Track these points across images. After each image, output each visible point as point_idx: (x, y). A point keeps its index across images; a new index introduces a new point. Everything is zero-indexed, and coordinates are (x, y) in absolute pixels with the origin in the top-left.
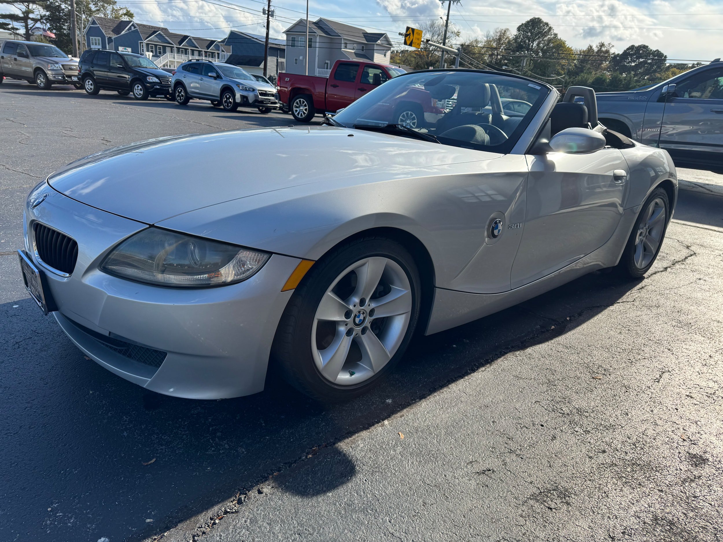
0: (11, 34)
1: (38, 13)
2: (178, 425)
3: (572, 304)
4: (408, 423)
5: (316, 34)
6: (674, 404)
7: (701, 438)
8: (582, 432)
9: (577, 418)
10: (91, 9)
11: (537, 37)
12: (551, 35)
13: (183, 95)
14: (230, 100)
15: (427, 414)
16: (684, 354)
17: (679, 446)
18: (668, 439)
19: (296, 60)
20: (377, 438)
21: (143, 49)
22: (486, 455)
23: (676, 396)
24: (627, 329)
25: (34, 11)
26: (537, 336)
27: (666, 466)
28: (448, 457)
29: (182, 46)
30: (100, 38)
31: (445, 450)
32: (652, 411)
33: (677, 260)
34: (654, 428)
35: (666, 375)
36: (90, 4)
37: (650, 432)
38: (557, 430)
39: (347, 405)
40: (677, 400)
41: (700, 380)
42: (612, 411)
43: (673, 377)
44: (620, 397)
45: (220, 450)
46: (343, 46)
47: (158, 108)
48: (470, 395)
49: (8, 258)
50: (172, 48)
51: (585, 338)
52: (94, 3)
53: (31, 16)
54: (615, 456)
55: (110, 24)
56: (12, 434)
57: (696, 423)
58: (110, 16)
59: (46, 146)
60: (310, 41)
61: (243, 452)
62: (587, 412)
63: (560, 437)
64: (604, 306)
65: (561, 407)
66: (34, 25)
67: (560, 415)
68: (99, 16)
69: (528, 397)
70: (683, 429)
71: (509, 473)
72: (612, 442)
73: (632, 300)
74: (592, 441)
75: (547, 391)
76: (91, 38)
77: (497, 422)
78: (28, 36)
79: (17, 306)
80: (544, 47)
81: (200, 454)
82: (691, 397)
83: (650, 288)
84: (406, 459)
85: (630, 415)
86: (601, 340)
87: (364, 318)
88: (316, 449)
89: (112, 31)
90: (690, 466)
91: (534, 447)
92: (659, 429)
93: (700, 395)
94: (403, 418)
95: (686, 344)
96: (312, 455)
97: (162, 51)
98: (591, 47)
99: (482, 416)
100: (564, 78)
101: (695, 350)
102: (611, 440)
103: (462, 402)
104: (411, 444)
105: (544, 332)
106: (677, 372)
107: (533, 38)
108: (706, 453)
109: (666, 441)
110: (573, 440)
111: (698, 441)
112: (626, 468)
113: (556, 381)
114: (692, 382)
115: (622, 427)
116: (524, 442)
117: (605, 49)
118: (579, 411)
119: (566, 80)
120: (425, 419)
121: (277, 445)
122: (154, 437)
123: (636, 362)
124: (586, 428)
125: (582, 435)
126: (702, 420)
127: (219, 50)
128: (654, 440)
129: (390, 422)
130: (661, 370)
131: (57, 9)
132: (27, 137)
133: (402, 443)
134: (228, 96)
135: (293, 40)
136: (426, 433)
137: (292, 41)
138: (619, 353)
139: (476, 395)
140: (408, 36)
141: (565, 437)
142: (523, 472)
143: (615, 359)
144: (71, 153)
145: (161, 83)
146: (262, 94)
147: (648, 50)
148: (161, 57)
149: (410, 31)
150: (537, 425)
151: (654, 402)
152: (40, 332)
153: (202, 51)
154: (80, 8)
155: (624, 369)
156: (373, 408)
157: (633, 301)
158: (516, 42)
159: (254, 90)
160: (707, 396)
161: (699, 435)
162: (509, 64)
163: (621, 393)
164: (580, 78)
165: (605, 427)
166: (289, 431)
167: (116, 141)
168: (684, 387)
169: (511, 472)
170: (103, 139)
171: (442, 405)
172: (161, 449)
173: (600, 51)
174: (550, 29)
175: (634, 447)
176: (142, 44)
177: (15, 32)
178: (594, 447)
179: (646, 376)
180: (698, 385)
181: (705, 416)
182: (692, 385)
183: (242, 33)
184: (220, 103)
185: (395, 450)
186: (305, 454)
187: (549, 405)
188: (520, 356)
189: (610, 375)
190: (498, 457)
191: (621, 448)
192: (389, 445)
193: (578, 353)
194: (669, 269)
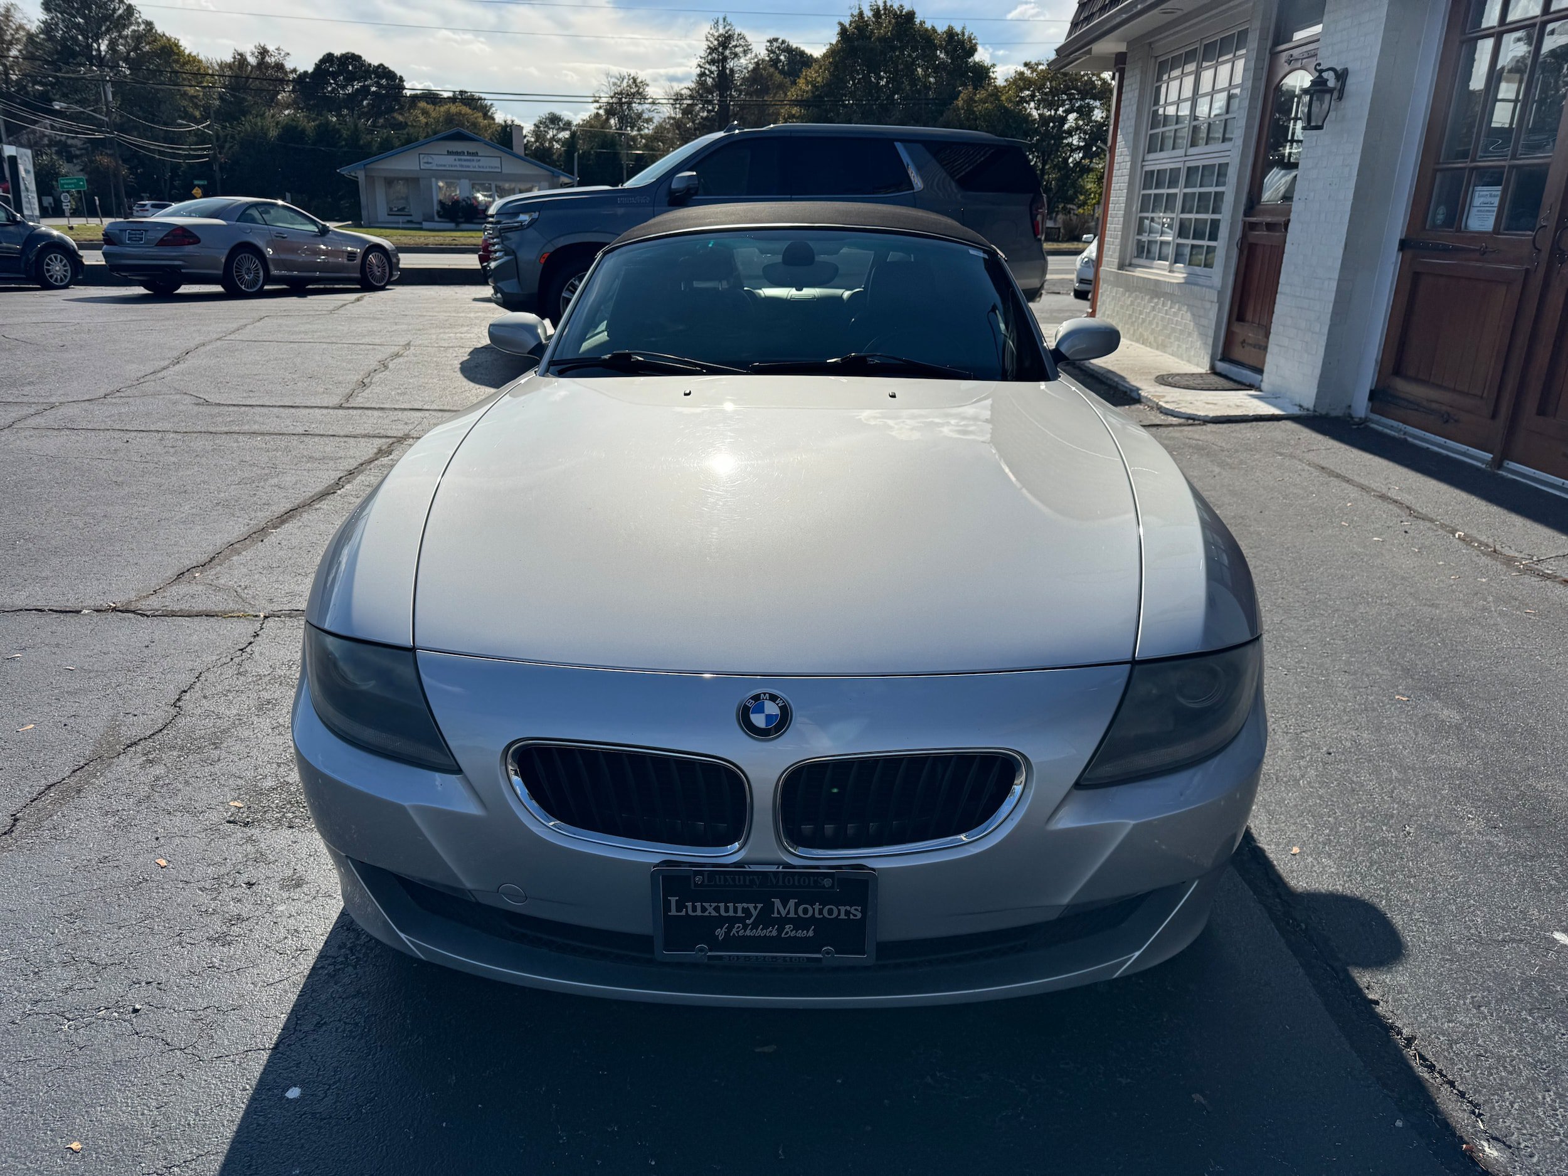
11: (104, 29)
12: (138, 24)
80: (128, 53)
98: (241, 55)
107: (92, 30)
147: (363, 65)
158: (51, 38)
164: (247, 126)
173: (262, 64)
174: (131, 9)
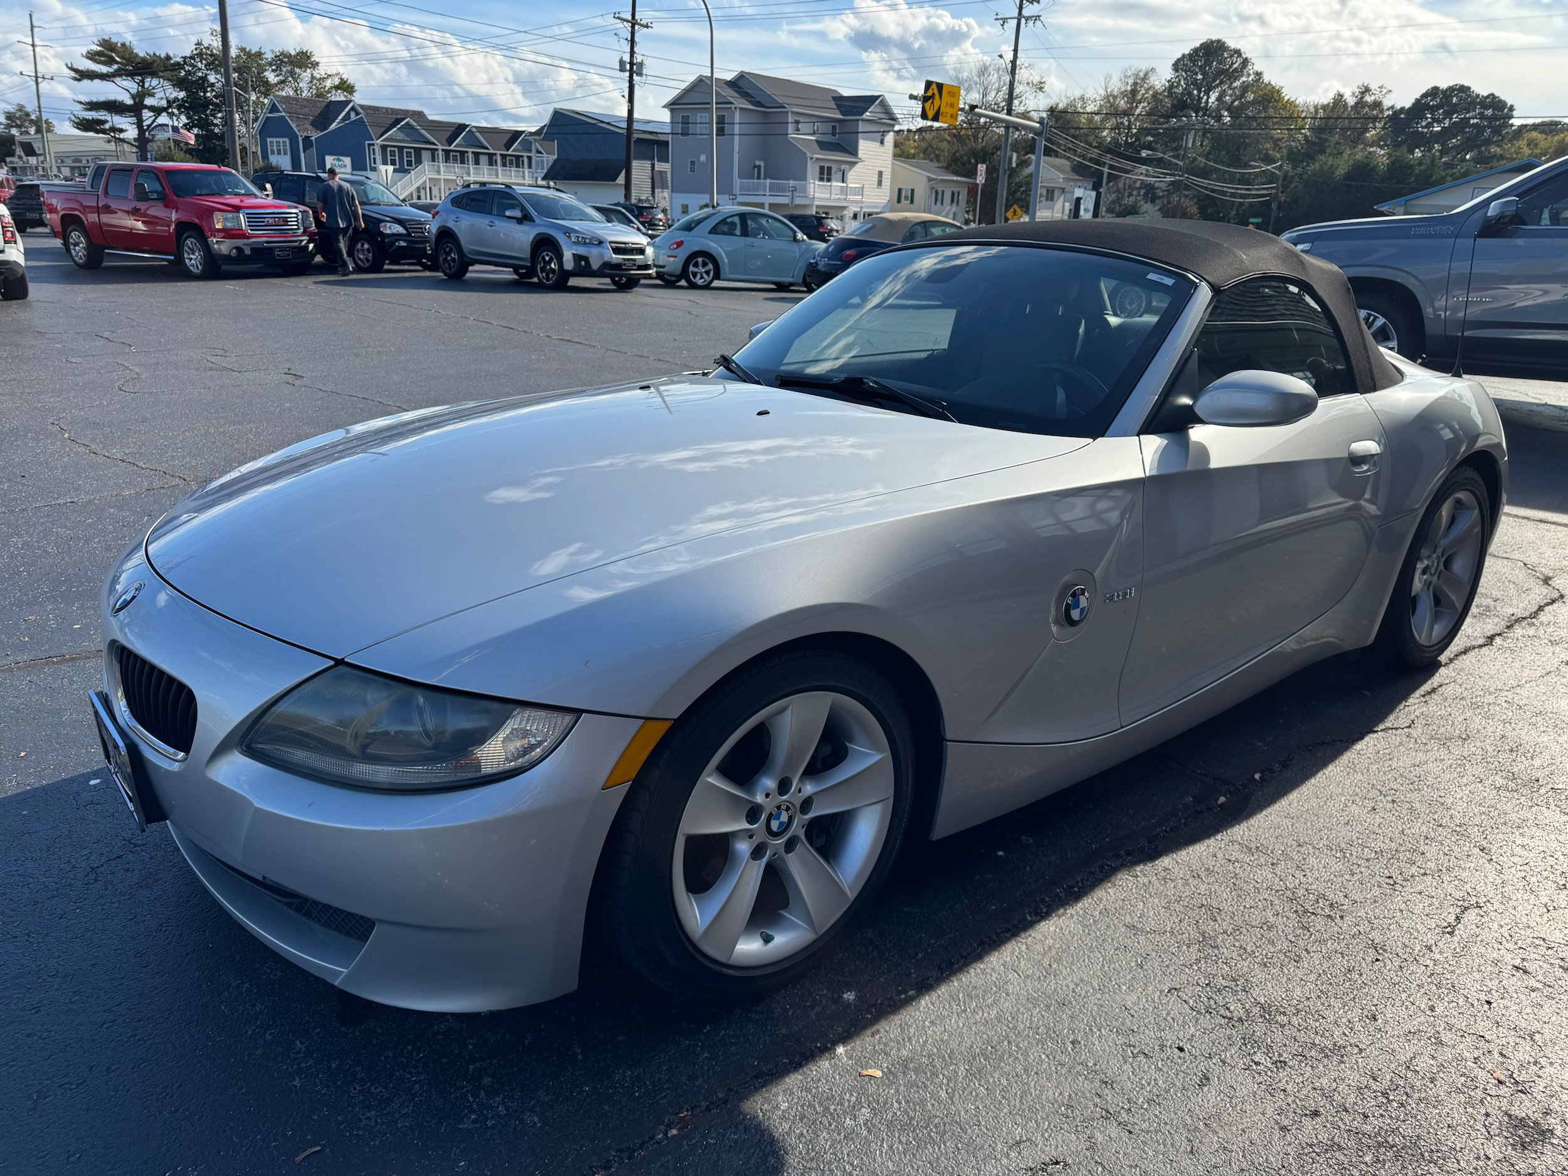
0: (109, 141)
1: (162, 95)
2: (404, 1060)
3: (1268, 739)
4: (888, 1049)
5: (733, 106)
6: (1485, 988)
7: (1540, 1077)
8: (1269, 1065)
9: (1260, 1029)
10: (268, 81)
11: (1218, 82)
12: (1249, 75)
13: (454, 259)
14: (553, 266)
15: (929, 1027)
16: (1516, 859)
17: (1489, 1098)
18: (1463, 1079)
19: (693, 163)
20: (818, 1087)
21: (374, 159)
22: (1052, 1125)
23: (1489, 968)
24: (1389, 798)
25: (155, 91)
26: (1184, 824)
27: (1455, 1149)
28: (969, 1131)
29: (455, 147)
30: (287, 140)
31: (962, 1113)
32: (1432, 1008)
33: (1520, 613)
34: (1433, 1052)
35: (1471, 916)
36: (266, 70)
37: (1423, 1063)
38: (1214, 1061)
39: (758, 1009)
40: (1491, 979)
41: (1548, 925)
42: (1340, 1009)
43: (1486, 919)
44: (1361, 975)
45: (487, 1119)
46: (791, 128)
47: (403, 290)
48: (1027, 977)
49: (85, 667)
50: (433, 151)
51: (1292, 825)
52: (274, 67)
53: (149, 101)
54: (1340, 1123)
55: (307, 109)
56: (73, 1087)
57: (1531, 1036)
58: (306, 92)
59: (172, 394)
60: (721, 121)
61: (535, 1124)
62: (1284, 1014)
63: (1219, 1078)
64: (1342, 741)
65: (1227, 1003)
66: (154, 121)
67: (1223, 1021)
68: (284, 94)
69: (1154, 979)
70: (1501, 1054)
71: (1100, 1169)
72: (1335, 1090)
73: (1406, 725)
74: (1289, 1088)
75: (1198, 961)
76: (269, 140)
77: (1083, 1042)
78: (142, 142)
79: (98, 781)
80: (1233, 102)
81: (445, 1130)
82: (1525, 972)
83: (1449, 690)
84: (877, 1138)
85: (1380, 1020)
86: (1327, 828)
87: (791, 819)
88: (687, 1115)
89: (313, 124)
90: (1510, 1148)
91: (1159, 1104)
92: (1447, 1054)
93: (1545, 965)
94: (877, 1037)
95: (1522, 835)
96: (679, 1129)
97: (413, 159)
98: (1341, 96)
99: (1049, 1029)
100: (1280, 168)
101: (1541, 849)
102: (1334, 1085)
103: (1007, 995)
104: (890, 1100)
105: (1201, 812)
106: (1497, 905)
107: (1207, 85)
108: (1548, 1114)
109: (1460, 1086)
110: (1247, 1085)
111: (1532, 1084)
112: (1361, 1154)
113: (1220, 937)
114: (1529, 931)
115: (1361, 1051)
116: (1138, 1092)
117: (1373, 98)
118: (1267, 1011)
119: (1287, 172)
120: (924, 1038)
121: (607, 1107)
122: (355, 1089)
123: (1405, 884)
124: (1280, 1055)
125: (1269, 1073)
126: (1546, 1029)
127: (530, 151)
128: (1432, 1082)
129: (849, 1048)
130: (1461, 903)
131: (199, 84)
132: (136, 376)
133: (871, 1099)
134: (547, 258)
135: (686, 122)
136: (926, 1074)
137: (683, 123)
138: (1368, 860)
139: (1039, 978)
140: (930, 101)
141: (1229, 1076)
142: (1131, 1167)
143: (1356, 877)
144: (222, 408)
145: (409, 234)
146: (617, 251)
147: (1469, 96)
148: (412, 172)
149: (934, 89)
150: (1171, 1047)
151: (1439, 986)
152: (140, 842)
153: (495, 154)
154: (246, 81)
155: (1375, 902)
156: (813, 1015)
157: (1410, 727)
158: (1170, 95)
159: (601, 243)
160: (1561, 967)
161: (1535, 1068)
162: (1157, 143)
163: (1363, 964)
164: (1317, 165)
165: (1322, 1051)
166: (632, 1073)
167: (314, 374)
168: (1510, 946)
169: (1104, 1168)
170: (287, 371)
171: (964, 1003)
172: (369, 1118)
173: (1360, 104)
174: (1246, 62)
175: (1385, 1101)
176: (372, 147)
177: (117, 136)
178: (1294, 1102)
179: (1424, 918)
180: (1544, 940)
181: (1554, 1019)
182: (1529, 941)
183: (577, 113)
184: (531, 272)
185: (855, 1117)
186: (662, 1127)
187: (1200, 996)
188: (1145, 875)
189: (1342, 917)
190: (1079, 1129)
191: (1355, 1103)
192: (842, 1104)
193: (1273, 864)
194: (1498, 640)
